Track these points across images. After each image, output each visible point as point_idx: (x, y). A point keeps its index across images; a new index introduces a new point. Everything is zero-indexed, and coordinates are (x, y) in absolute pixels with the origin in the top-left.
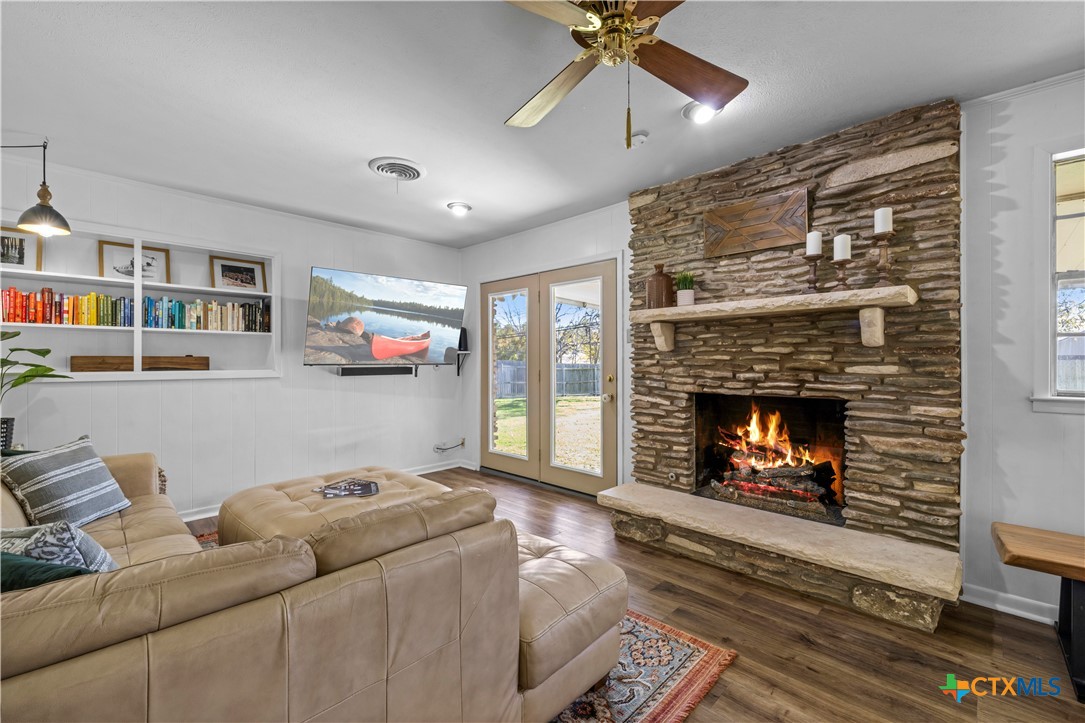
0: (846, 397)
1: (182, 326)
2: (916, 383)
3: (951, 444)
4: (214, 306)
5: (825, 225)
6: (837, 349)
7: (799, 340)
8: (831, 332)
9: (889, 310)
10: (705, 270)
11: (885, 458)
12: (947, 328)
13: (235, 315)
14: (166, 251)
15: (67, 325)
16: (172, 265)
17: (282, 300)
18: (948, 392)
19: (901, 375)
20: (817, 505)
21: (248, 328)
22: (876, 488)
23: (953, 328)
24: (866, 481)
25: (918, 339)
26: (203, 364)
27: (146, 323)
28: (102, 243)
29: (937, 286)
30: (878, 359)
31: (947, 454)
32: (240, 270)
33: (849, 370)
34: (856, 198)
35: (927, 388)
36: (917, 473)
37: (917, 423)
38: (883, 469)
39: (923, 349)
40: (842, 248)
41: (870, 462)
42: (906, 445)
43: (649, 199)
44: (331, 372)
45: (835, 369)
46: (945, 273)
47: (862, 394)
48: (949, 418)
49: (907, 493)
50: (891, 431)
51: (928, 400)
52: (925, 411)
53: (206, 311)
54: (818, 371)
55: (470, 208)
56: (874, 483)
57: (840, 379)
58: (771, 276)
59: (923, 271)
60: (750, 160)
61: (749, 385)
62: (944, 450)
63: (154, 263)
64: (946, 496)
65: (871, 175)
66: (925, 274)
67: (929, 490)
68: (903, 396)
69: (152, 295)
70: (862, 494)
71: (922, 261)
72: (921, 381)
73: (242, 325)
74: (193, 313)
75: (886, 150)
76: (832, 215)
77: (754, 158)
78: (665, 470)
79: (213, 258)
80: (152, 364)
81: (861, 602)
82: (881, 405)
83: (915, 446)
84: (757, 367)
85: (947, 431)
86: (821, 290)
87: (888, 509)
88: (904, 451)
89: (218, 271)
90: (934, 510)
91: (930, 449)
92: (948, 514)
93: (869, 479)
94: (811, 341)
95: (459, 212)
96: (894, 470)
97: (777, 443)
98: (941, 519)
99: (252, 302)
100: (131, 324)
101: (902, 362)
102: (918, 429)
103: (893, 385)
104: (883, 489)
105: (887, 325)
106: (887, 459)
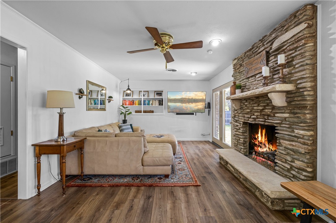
0: (275, 125)
1: (149, 105)
2: (294, 121)
3: (305, 146)
4: (154, 101)
5: (272, 62)
7: (264, 105)
10: (246, 82)
11: (286, 149)
12: (303, 99)
13: (157, 102)
14: (148, 91)
15: (135, 106)
16: (149, 94)
17: (165, 99)
18: (305, 125)
19: (291, 117)
21: (159, 105)
22: (284, 161)
24: (281, 157)
25: (294, 103)
26: (152, 112)
27: (144, 105)
28: (140, 91)
29: (301, 82)
30: (283, 111)
31: (303, 150)
32: (159, 93)
33: (276, 115)
34: (279, 51)
35: (298, 123)
36: (295, 157)
37: (295, 136)
38: (286, 153)
39: (296, 107)
41: (282, 150)
42: (291, 145)
43: (236, 61)
44: (175, 114)
45: (272, 115)
46: (303, 76)
47: (280, 124)
48: (305, 136)
49: (292, 163)
50: (287, 139)
51: (298, 128)
52: (298, 132)
53: (153, 102)
54: (269, 116)
55: (196, 73)
56: (283, 158)
57: (274, 118)
58: (260, 82)
59: (296, 76)
60: (255, 44)
61: (254, 120)
62: (302, 148)
63: (146, 94)
64: (303, 167)
65: (282, 42)
66: (297, 78)
67: (298, 163)
68: (292, 126)
69: (145, 100)
70: (280, 162)
71: (296, 72)
72: (296, 120)
73: (158, 105)
74: (151, 102)
75: (286, 31)
76: (274, 58)
77: (256, 43)
78: (239, 146)
79: (155, 91)
80: (145, 112)
81: (257, 193)
82: (285, 129)
83: (293, 146)
84: (255, 114)
85: (304, 140)
87: (286, 169)
88: (290, 147)
89: (156, 94)
90: (299, 172)
91: (298, 147)
92: (303, 174)
93: (282, 157)
94: (268, 105)
95: (194, 74)
96: (288, 154)
97: (264, 142)
98: (302, 176)
99: (160, 100)
100: (142, 105)
101: (290, 112)
102: (296, 139)
103: (288, 121)
104: (286, 161)
105: (286, 98)
106: (287, 150)
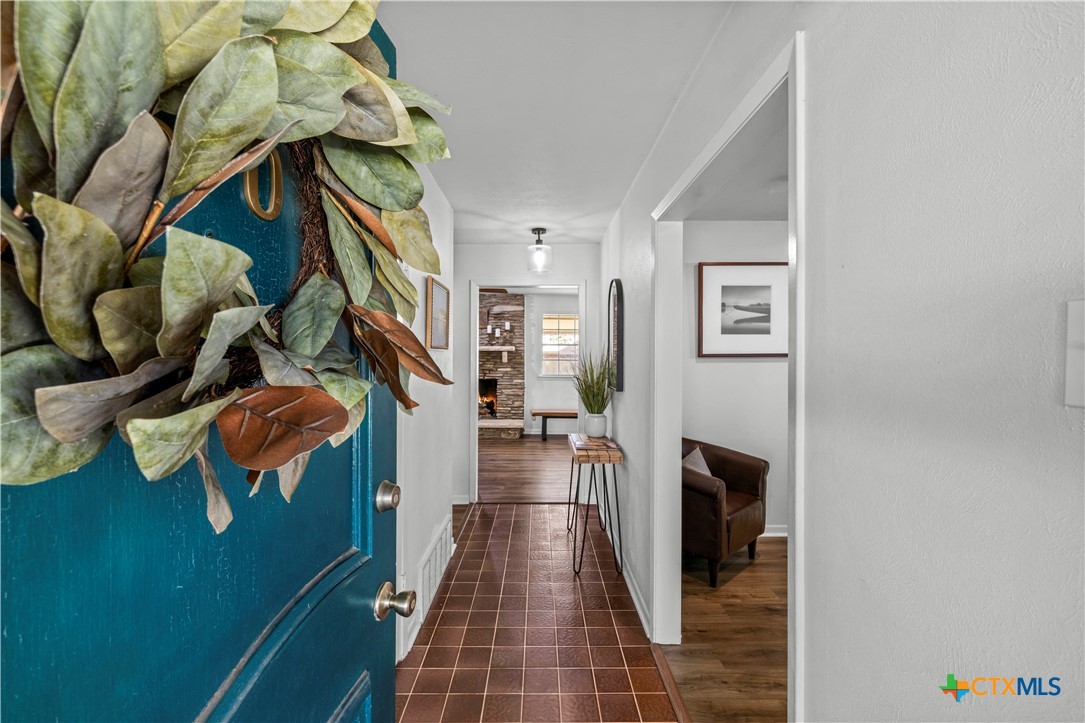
0: (497, 378)
3: (522, 390)
6: (495, 363)
8: (494, 357)
9: (509, 352)
11: (507, 396)
12: (521, 358)
18: (522, 376)
19: (511, 371)
20: (488, 415)
23: (523, 358)
24: (502, 404)
25: (515, 361)
29: (519, 346)
30: (506, 366)
33: (498, 370)
34: (500, 316)
35: (517, 375)
36: (514, 399)
37: (515, 385)
38: (507, 399)
39: (516, 364)
40: (498, 333)
41: (503, 398)
42: (512, 391)
45: (495, 369)
46: (521, 342)
47: (502, 377)
48: (522, 383)
49: (512, 406)
50: (509, 388)
51: (517, 378)
52: (516, 381)
54: (490, 370)
56: (504, 404)
57: (496, 373)
59: (516, 341)
62: (520, 392)
64: (521, 405)
65: (504, 310)
67: (516, 403)
68: (512, 377)
70: (501, 408)
71: (516, 338)
72: (516, 372)
75: (508, 304)
81: (503, 436)
82: (506, 380)
85: (521, 387)
86: (492, 345)
87: (508, 411)
88: (512, 393)
90: (518, 409)
91: (517, 392)
94: (488, 360)
96: (509, 399)
98: (520, 411)
101: (512, 367)
102: (514, 387)
103: (510, 374)
104: (507, 405)
105: (509, 356)
